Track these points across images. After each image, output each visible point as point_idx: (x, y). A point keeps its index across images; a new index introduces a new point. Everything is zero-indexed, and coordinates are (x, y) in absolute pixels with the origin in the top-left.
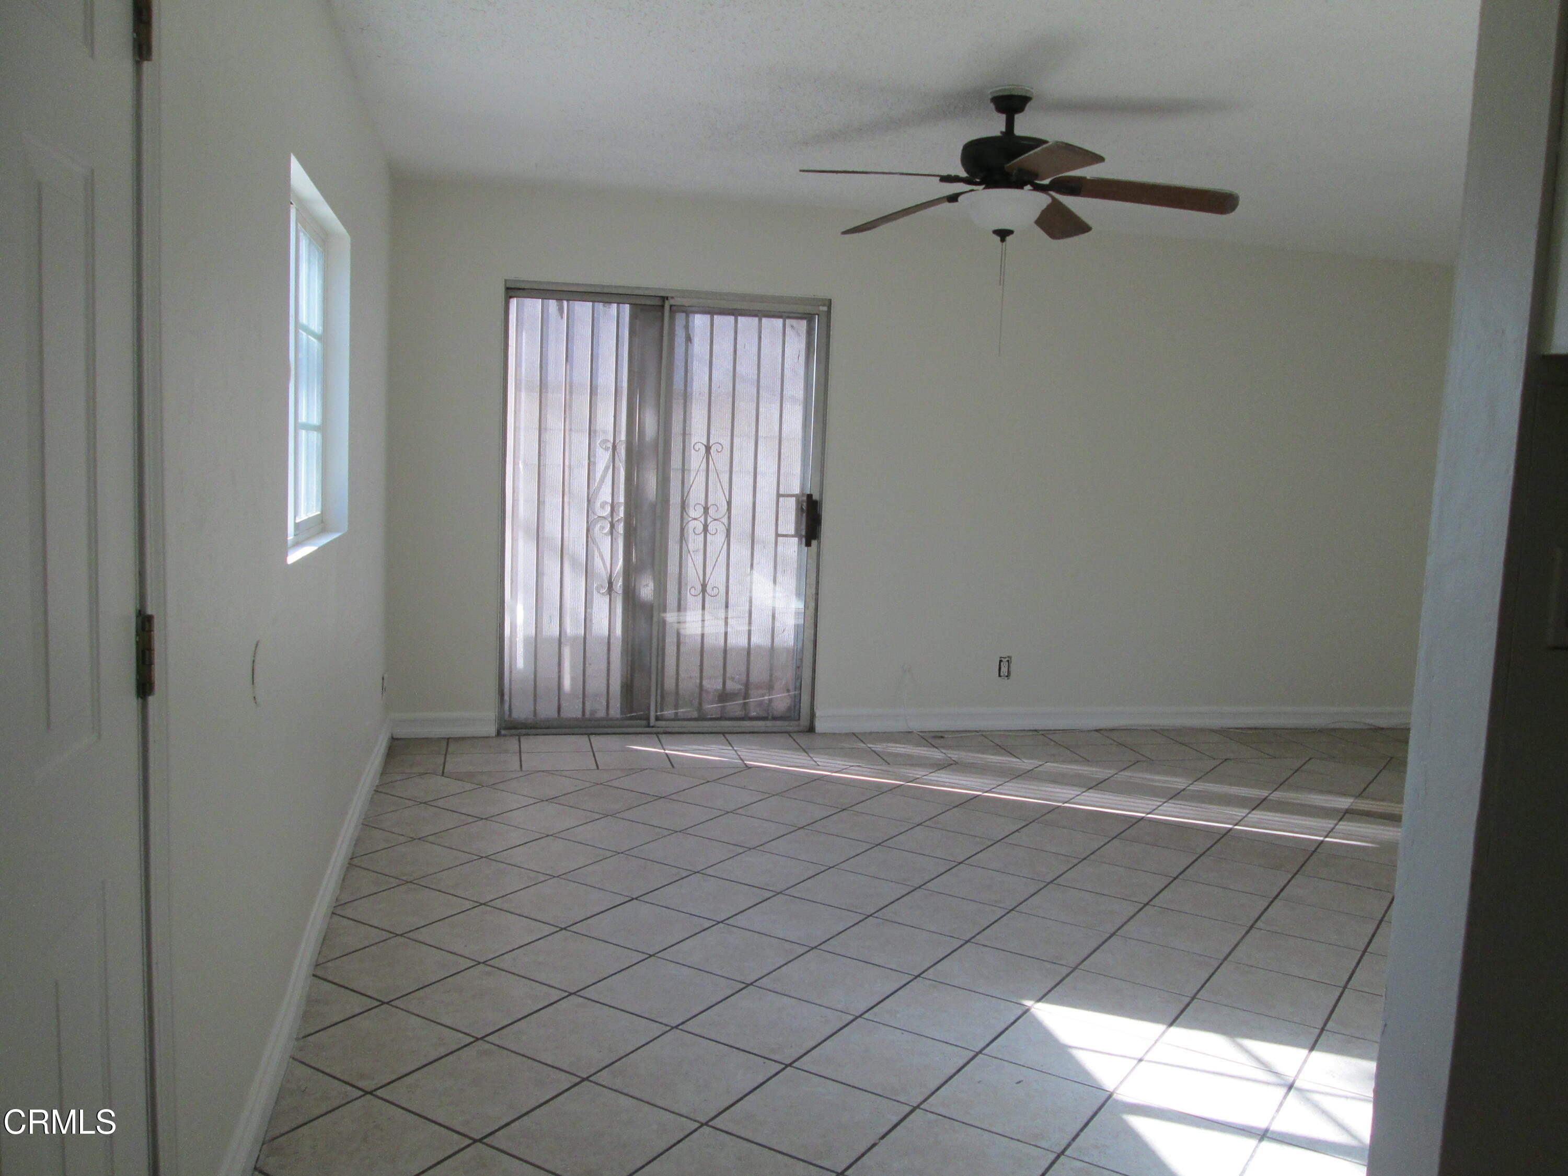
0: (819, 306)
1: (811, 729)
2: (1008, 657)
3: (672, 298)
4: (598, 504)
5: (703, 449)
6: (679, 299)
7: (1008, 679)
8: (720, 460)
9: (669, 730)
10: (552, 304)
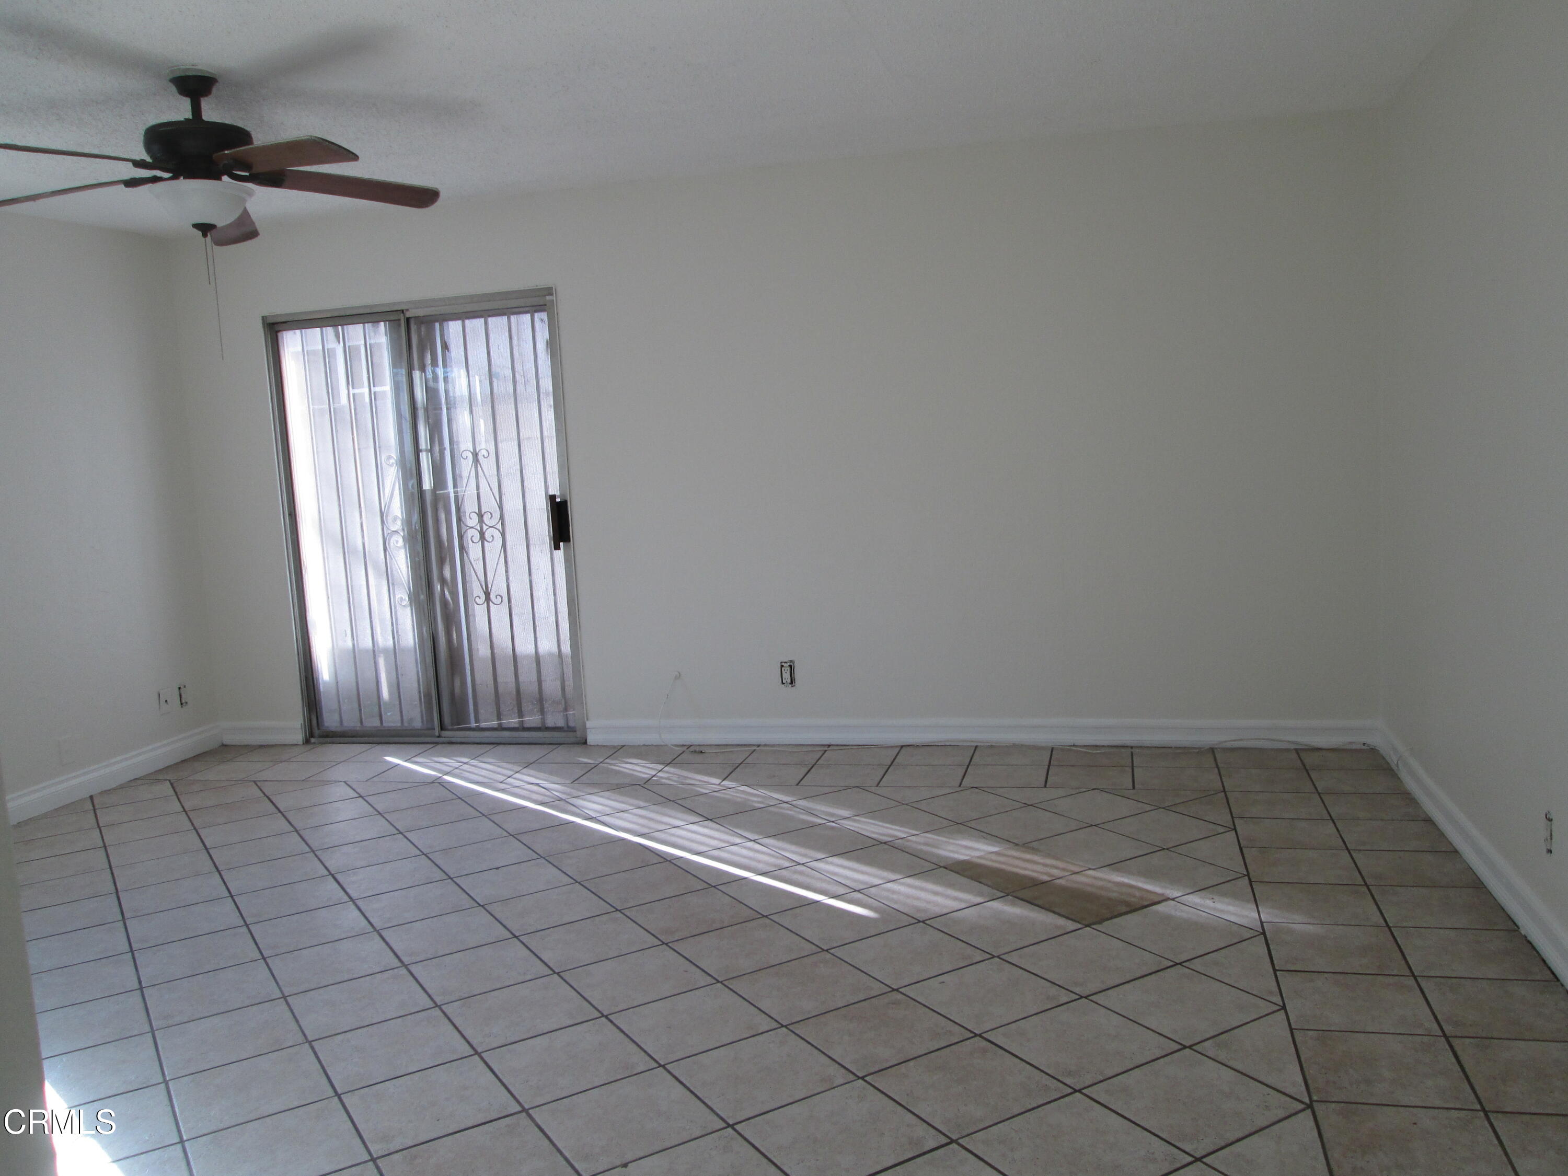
0: (545, 296)
1: (585, 743)
2: (791, 661)
3: (407, 310)
4: (390, 519)
5: (470, 456)
6: (413, 310)
7: (792, 686)
8: (488, 465)
9: (453, 740)
10: (329, 331)
